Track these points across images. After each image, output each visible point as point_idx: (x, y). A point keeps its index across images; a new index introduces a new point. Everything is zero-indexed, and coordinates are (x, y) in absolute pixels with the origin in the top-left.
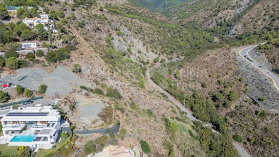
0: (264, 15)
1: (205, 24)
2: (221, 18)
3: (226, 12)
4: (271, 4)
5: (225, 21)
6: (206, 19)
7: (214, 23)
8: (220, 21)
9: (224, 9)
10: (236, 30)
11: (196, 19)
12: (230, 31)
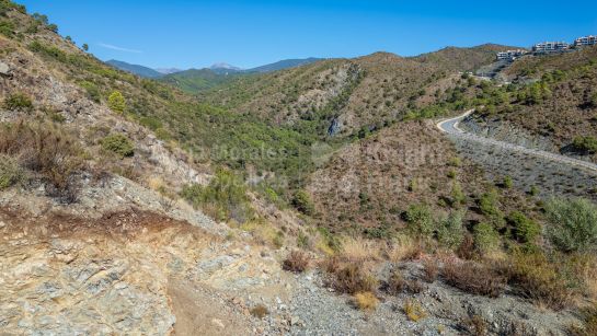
0: (385, 96)
1: (277, 117)
2: (305, 106)
3: (311, 93)
4: (389, 79)
5: (314, 110)
6: (276, 109)
7: (295, 116)
8: (304, 110)
9: (307, 89)
10: (345, 124)
11: (255, 110)
12: (334, 127)
